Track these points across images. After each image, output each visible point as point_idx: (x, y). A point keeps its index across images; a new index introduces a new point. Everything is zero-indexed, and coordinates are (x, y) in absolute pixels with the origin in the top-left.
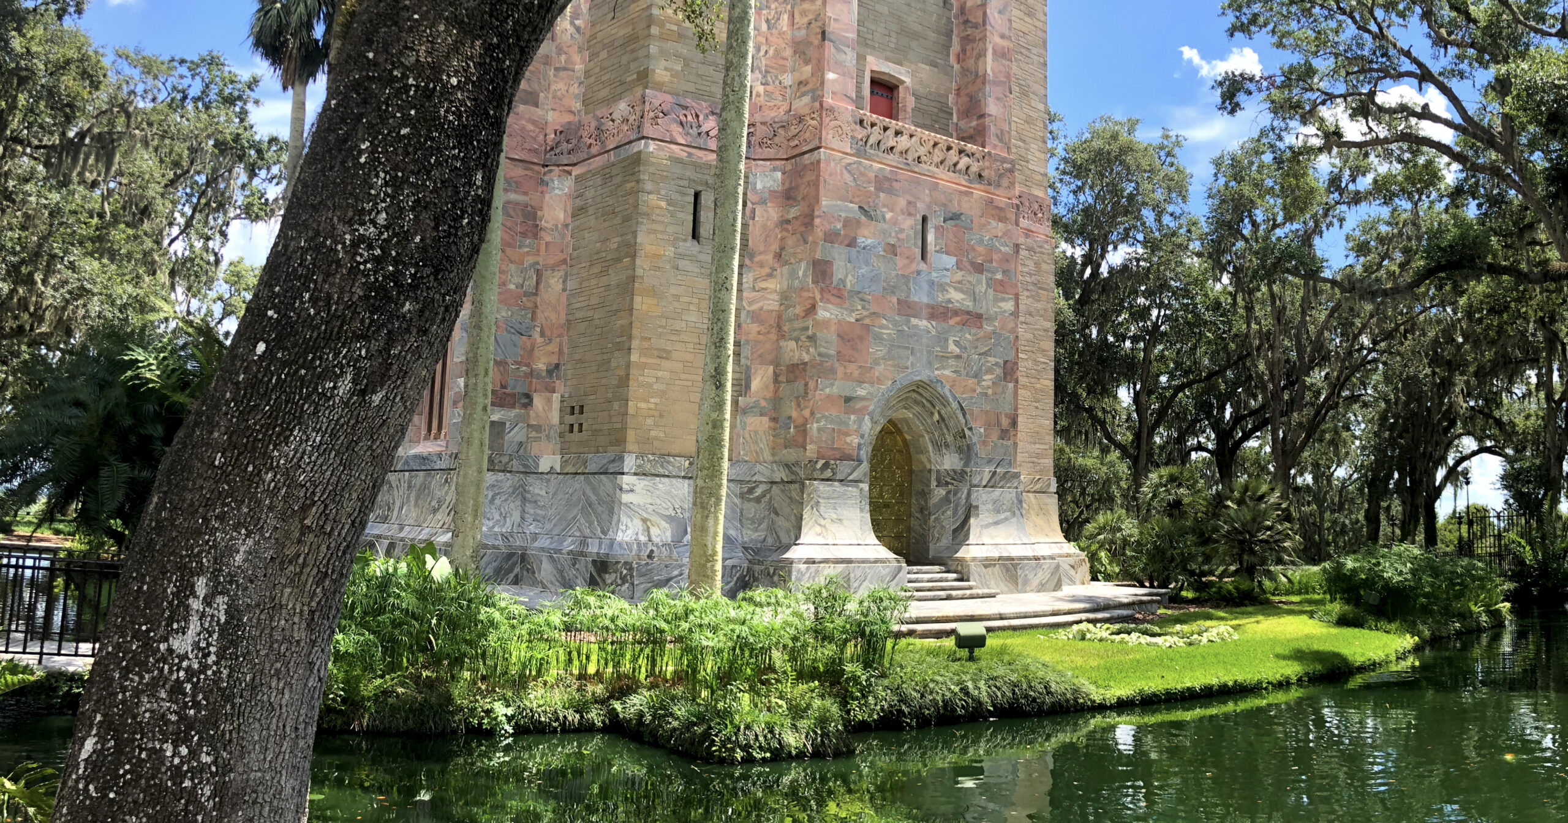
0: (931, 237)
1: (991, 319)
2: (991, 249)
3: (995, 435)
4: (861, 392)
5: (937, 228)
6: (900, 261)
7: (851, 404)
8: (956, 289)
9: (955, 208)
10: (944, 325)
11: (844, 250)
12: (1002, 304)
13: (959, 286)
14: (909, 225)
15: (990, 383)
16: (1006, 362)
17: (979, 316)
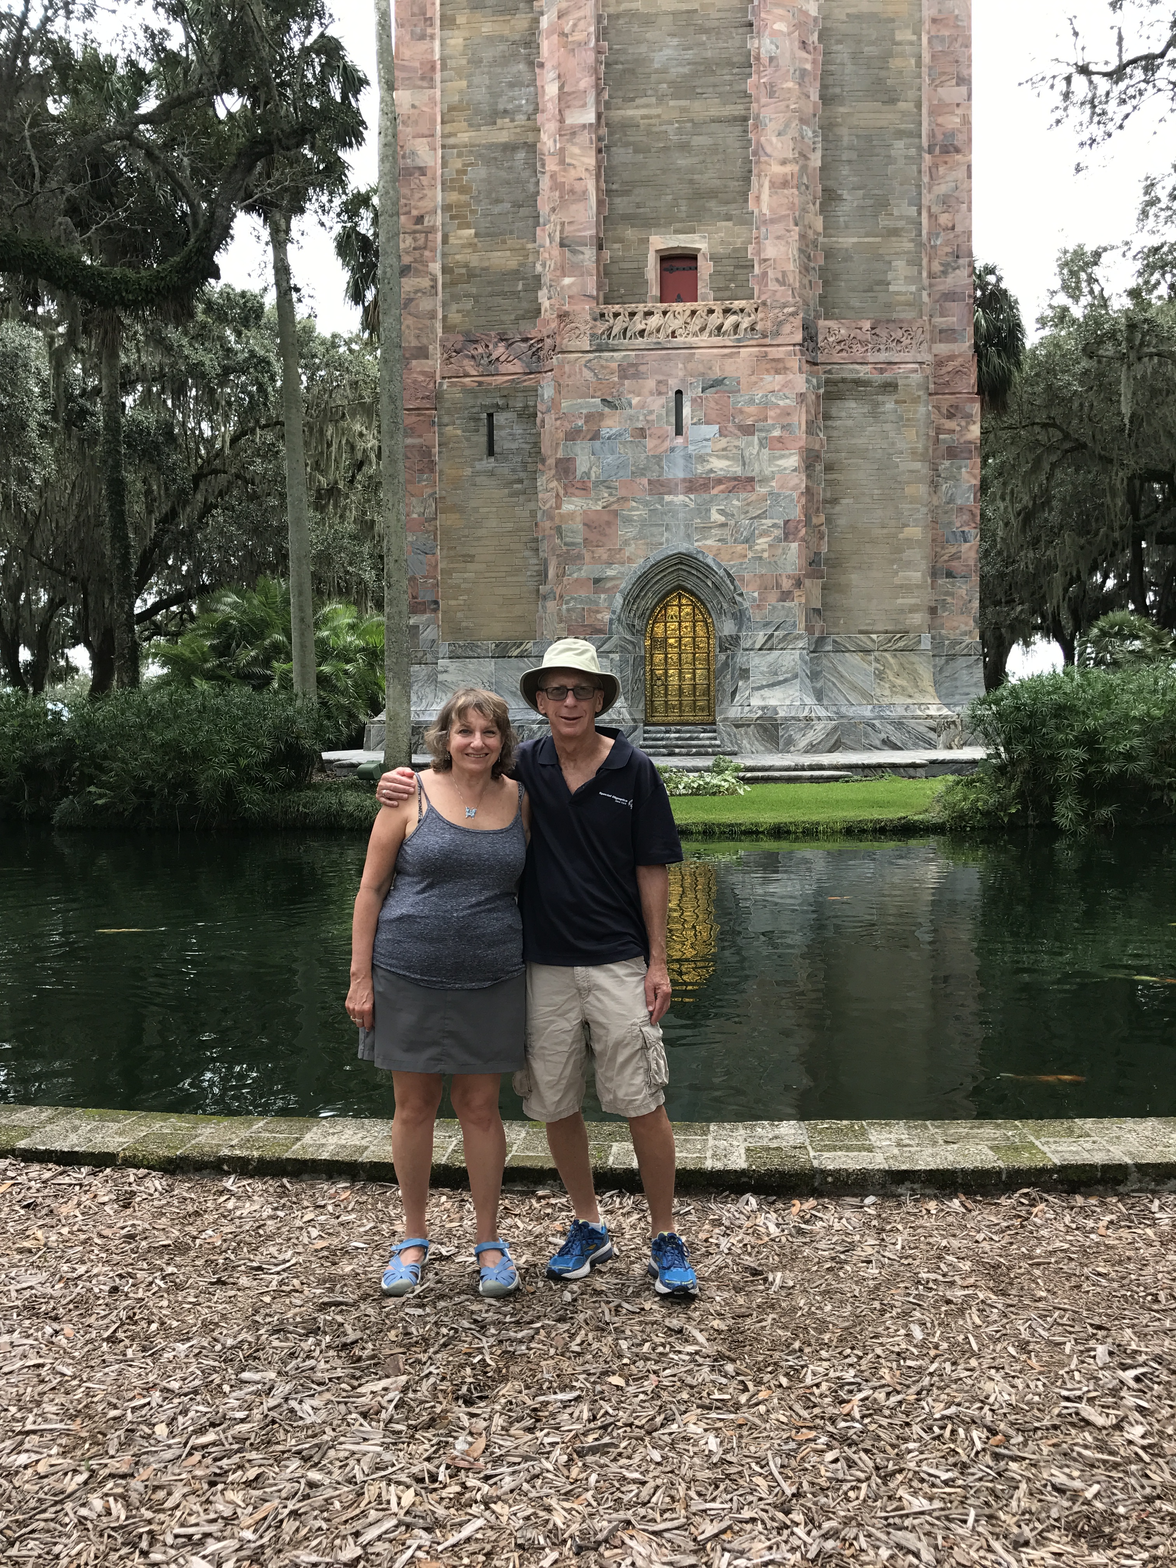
0: (687, 411)
1: (764, 480)
2: (766, 405)
3: (773, 597)
4: (610, 573)
5: (694, 400)
6: (650, 443)
7: (601, 584)
8: (718, 457)
9: (717, 373)
10: (706, 496)
11: (588, 444)
12: (780, 462)
13: (723, 454)
14: (660, 405)
15: (766, 546)
16: (786, 522)
17: (751, 480)
